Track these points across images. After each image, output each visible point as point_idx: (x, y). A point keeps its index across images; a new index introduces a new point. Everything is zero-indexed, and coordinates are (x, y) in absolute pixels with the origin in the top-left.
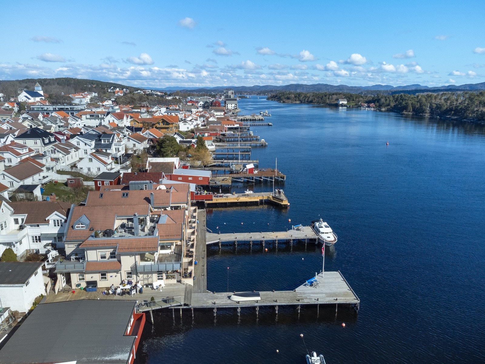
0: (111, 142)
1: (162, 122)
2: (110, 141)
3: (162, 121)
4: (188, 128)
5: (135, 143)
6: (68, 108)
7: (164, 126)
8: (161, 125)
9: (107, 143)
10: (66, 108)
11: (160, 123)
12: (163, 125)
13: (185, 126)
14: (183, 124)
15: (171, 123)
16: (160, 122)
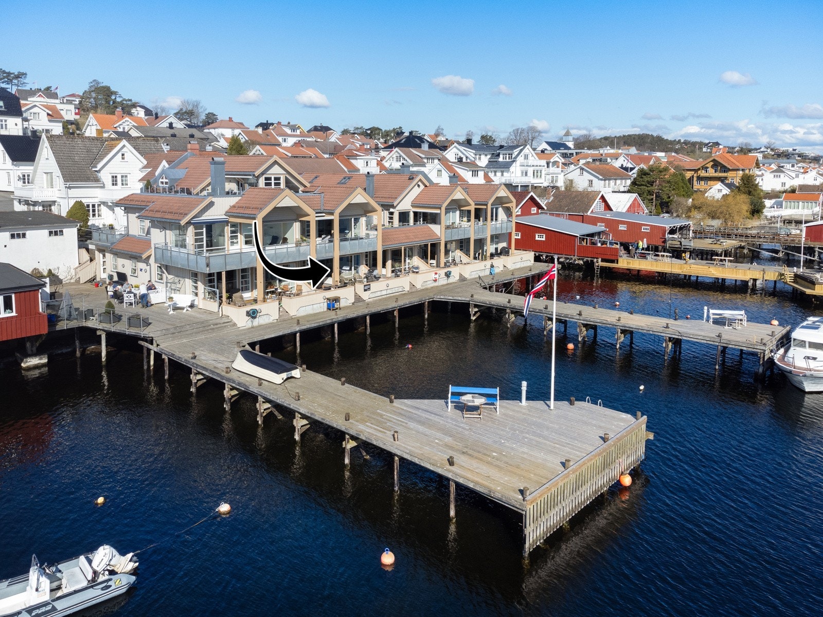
0: (514, 158)
1: (712, 167)
2: (513, 156)
3: (712, 163)
4: (784, 184)
5: (592, 178)
6: (573, 154)
7: (717, 175)
8: (711, 172)
9: (507, 160)
10: (570, 154)
11: (707, 168)
12: (715, 172)
13: (777, 179)
14: (772, 175)
15: (731, 168)
16: (707, 165)
